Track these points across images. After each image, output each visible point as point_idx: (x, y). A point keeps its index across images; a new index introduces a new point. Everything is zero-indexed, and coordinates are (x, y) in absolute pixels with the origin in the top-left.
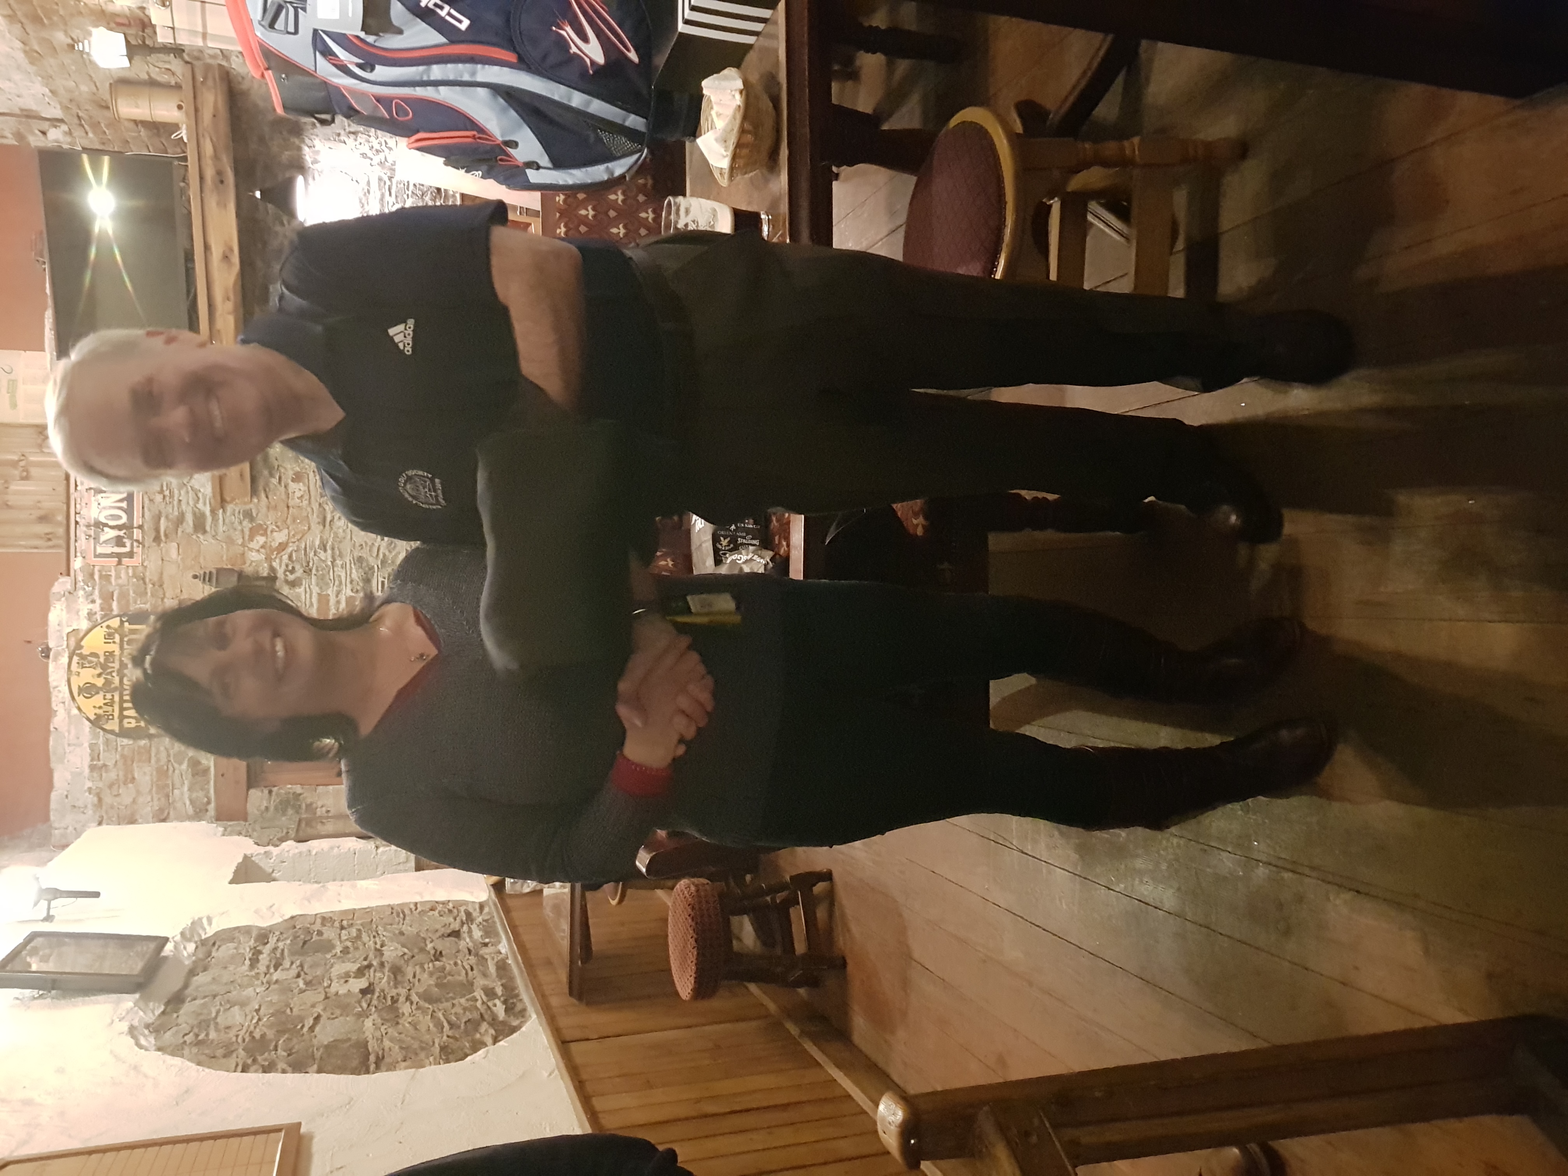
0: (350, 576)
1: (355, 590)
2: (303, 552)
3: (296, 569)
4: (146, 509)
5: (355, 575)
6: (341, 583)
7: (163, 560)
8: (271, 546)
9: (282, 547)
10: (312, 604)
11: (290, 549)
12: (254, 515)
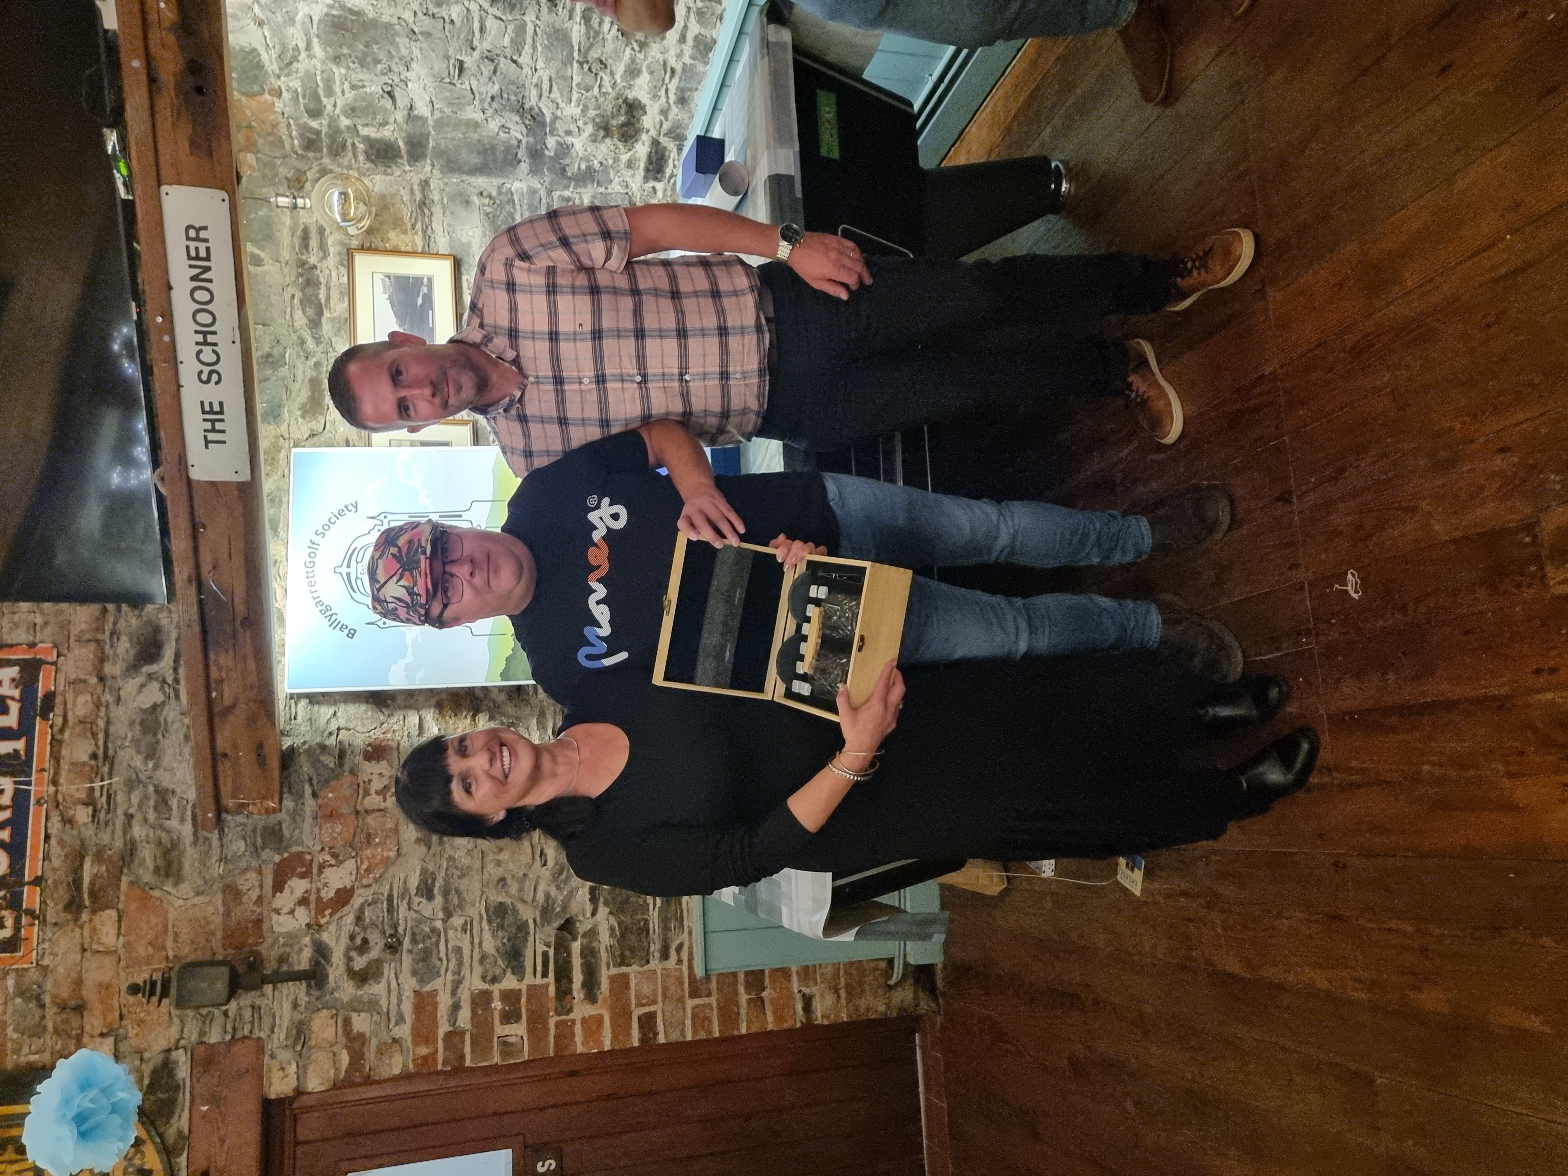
0: (480, 945)
1: (489, 978)
2: (385, 906)
3: (371, 944)
4: (53, 841)
5: (490, 944)
6: (460, 964)
7: (84, 950)
8: (319, 899)
9: (343, 897)
10: (401, 1019)
11: (357, 902)
12: (286, 833)
